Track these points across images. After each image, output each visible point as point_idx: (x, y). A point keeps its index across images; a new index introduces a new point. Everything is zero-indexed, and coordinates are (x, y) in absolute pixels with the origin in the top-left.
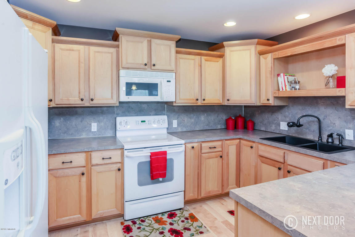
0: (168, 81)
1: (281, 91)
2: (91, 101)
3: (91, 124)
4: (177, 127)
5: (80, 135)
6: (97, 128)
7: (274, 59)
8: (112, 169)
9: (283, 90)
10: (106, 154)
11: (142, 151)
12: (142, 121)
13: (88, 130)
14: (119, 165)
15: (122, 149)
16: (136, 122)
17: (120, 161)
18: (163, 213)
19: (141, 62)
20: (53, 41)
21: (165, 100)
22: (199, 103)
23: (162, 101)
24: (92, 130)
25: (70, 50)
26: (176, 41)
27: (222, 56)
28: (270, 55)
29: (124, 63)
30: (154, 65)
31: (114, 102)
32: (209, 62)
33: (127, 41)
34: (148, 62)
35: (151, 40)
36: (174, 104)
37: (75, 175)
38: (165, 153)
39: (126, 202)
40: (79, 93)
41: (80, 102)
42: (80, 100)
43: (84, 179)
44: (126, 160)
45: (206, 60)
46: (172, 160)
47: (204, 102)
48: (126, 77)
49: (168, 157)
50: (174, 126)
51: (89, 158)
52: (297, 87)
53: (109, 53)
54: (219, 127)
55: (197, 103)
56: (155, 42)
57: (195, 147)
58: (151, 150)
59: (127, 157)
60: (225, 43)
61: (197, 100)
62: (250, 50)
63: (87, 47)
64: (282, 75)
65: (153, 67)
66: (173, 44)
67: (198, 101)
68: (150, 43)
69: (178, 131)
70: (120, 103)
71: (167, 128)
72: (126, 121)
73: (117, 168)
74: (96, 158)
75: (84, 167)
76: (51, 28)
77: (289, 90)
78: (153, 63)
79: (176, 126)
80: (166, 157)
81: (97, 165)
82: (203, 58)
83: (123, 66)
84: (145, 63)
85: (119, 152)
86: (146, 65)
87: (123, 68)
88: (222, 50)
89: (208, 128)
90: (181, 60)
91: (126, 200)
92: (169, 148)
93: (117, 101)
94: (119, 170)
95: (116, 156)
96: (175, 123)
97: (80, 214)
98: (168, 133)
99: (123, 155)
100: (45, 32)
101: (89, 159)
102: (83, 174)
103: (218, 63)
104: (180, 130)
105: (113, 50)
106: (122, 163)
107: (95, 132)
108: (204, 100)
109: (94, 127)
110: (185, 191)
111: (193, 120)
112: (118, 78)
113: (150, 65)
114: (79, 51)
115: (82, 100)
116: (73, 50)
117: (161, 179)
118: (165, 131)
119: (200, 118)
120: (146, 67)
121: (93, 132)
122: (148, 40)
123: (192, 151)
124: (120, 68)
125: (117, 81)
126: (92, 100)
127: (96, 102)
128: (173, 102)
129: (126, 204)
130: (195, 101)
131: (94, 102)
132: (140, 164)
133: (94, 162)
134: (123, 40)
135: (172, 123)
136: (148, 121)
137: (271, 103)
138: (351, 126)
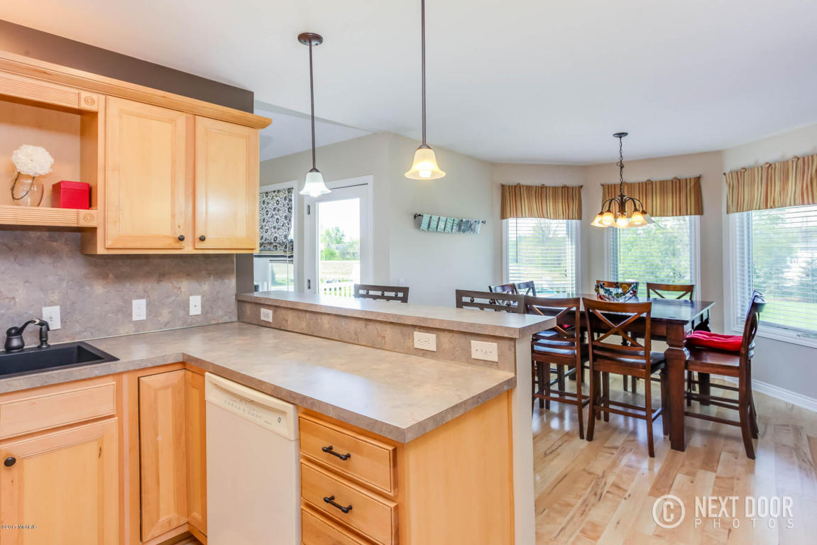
138: (55, 297)
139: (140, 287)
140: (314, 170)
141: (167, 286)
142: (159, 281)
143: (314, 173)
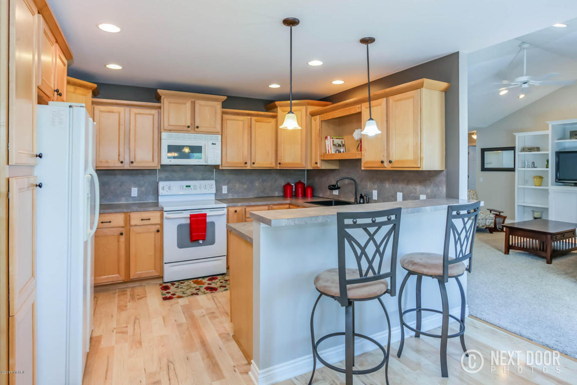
0: (213, 144)
1: (327, 155)
2: (131, 164)
3: (131, 189)
4: (228, 193)
5: (119, 201)
6: (138, 193)
7: (322, 121)
8: (151, 230)
9: (329, 152)
10: (145, 215)
11: (182, 213)
12: (187, 186)
13: (127, 194)
14: (158, 227)
15: (162, 210)
16: (180, 187)
17: (159, 223)
18: (203, 277)
19: (184, 125)
20: (93, 103)
21: (210, 162)
22: (249, 167)
23: (206, 164)
24: (132, 195)
25: (110, 112)
26: (222, 102)
27: (275, 117)
28: (318, 117)
29: (166, 124)
30: (197, 127)
31: (155, 165)
32: (259, 123)
33: (170, 103)
34: (191, 124)
35: (194, 102)
36: (220, 168)
37: (114, 235)
38: (205, 215)
39: (165, 263)
40: (119, 156)
41: (120, 165)
42: (120, 163)
43: (122, 239)
44: (166, 222)
45: (257, 121)
46: (213, 223)
47: (254, 165)
48: (168, 139)
49: (208, 220)
50: (223, 193)
51: (128, 218)
52: (342, 150)
53: (150, 114)
54: (277, 194)
55: (246, 167)
56: (199, 103)
57: (238, 211)
58: (191, 212)
59: (167, 218)
60: (277, 103)
61: (246, 163)
62: (301, 110)
63: (127, 109)
64: (329, 137)
65: (196, 129)
66: (218, 105)
67: (246, 165)
68: (193, 104)
69: (228, 198)
70: (162, 166)
71: (215, 194)
72: (169, 185)
73: (156, 230)
74: (136, 218)
75: (123, 227)
76: (91, 91)
77: (334, 153)
78: (196, 125)
79: (226, 192)
80: (206, 219)
81: (136, 225)
82: (254, 118)
83: (165, 128)
84: (187, 125)
85: (158, 214)
86: (189, 127)
87: (166, 130)
88: (275, 110)
89: (262, 195)
90: (228, 122)
91: (165, 261)
92: (210, 211)
93: (158, 164)
94: (158, 231)
95: (155, 217)
96: (225, 189)
97: (119, 273)
98: (216, 199)
99: (162, 217)
100: (85, 95)
101: (127, 220)
102: (122, 234)
103: (271, 124)
104: (230, 197)
105: (154, 112)
106: (162, 225)
107: (135, 197)
108: (254, 163)
109: (135, 192)
110: (227, 256)
111: (245, 186)
112: (160, 140)
113: (193, 128)
114: (119, 113)
115: (122, 162)
116: (113, 112)
117: (201, 242)
118: (213, 197)
119: (254, 184)
120: (189, 129)
121: (133, 197)
122: (192, 101)
123: (235, 215)
124: (162, 130)
125: (158, 144)
126: (132, 162)
127: (136, 166)
128: (219, 166)
129: (165, 266)
130: (243, 165)
131: (134, 164)
132: (180, 227)
133: (133, 223)
134: (166, 102)
135: (222, 189)
136: (194, 186)
137: (319, 166)
138: (376, 187)
139: (400, 186)
140: (371, 119)
141: (411, 187)
142: (407, 184)
143: (371, 121)
